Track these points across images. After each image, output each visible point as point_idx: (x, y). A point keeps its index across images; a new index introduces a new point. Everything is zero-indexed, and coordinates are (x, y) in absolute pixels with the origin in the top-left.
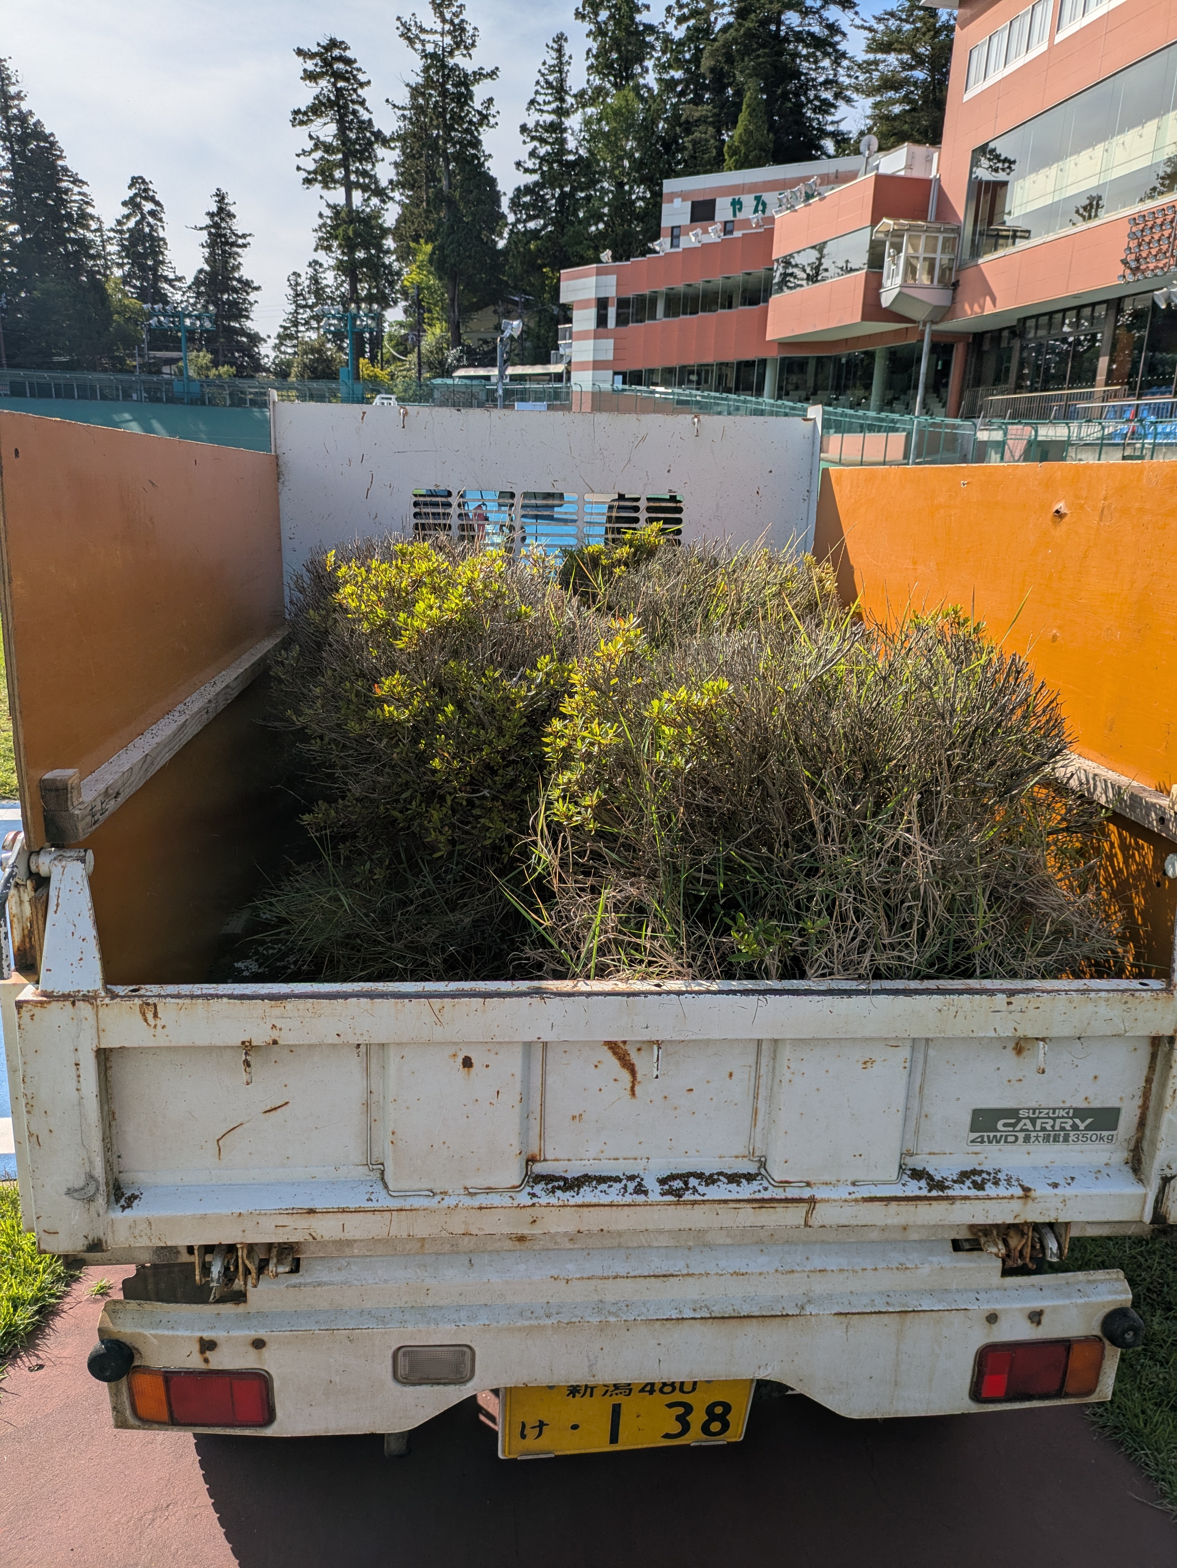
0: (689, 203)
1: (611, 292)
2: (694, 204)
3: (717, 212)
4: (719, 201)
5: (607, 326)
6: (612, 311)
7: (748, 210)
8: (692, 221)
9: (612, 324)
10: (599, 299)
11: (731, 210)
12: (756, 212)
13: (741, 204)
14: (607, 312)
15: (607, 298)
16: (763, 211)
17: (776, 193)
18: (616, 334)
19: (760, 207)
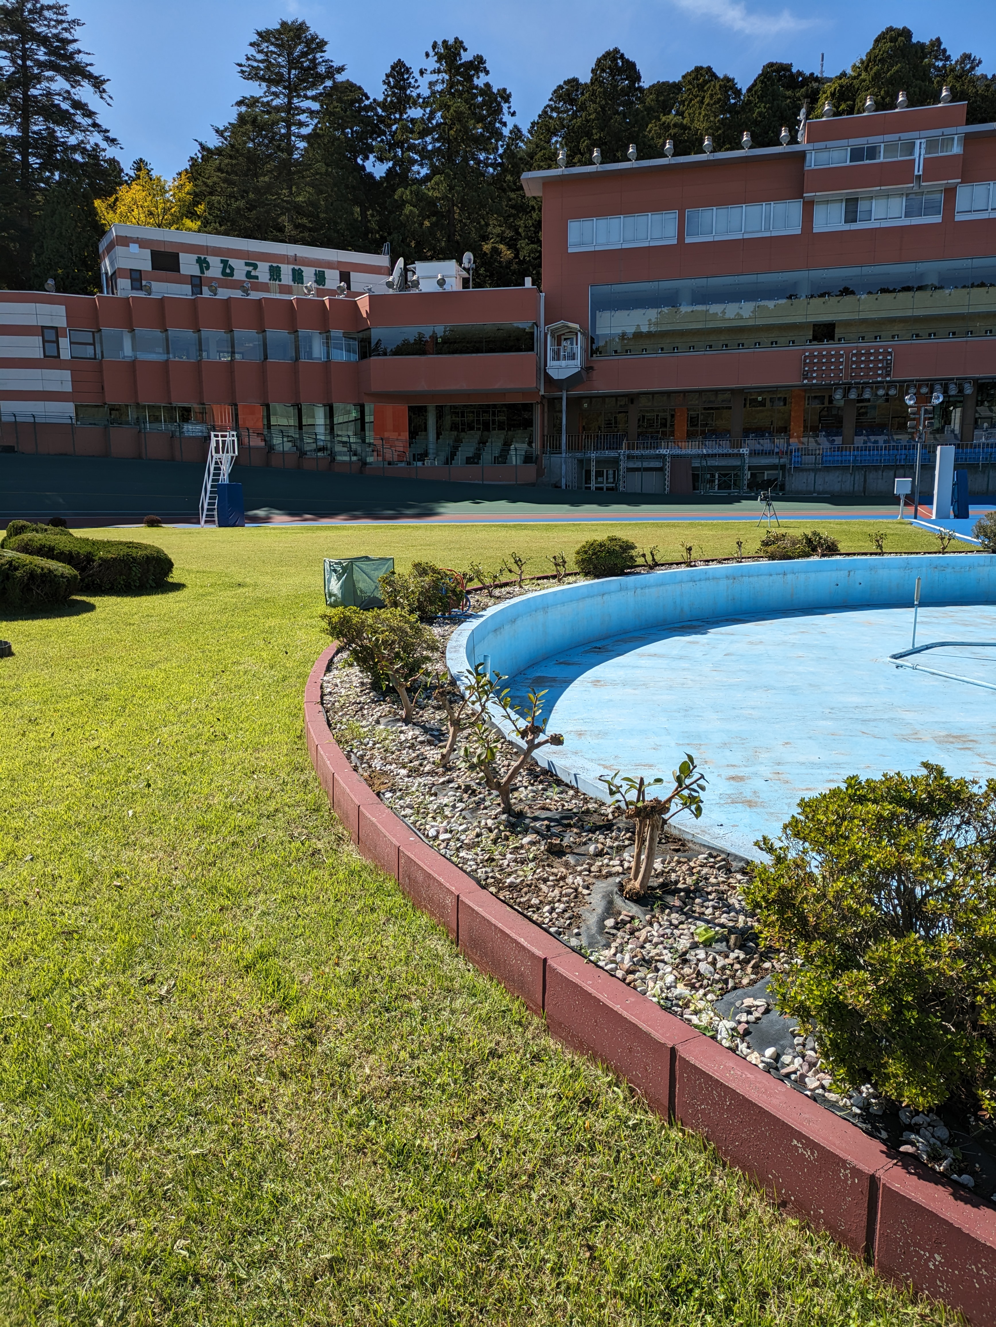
0: (149, 251)
1: (61, 322)
2: (154, 254)
3: (182, 266)
4: (182, 256)
5: (59, 356)
6: (64, 343)
7: (215, 270)
8: (154, 268)
9: (65, 354)
10: (43, 327)
11: (197, 267)
12: (224, 273)
13: (208, 263)
14: (57, 342)
15: (56, 328)
16: (232, 274)
17: (243, 262)
18: (74, 365)
19: (228, 271)
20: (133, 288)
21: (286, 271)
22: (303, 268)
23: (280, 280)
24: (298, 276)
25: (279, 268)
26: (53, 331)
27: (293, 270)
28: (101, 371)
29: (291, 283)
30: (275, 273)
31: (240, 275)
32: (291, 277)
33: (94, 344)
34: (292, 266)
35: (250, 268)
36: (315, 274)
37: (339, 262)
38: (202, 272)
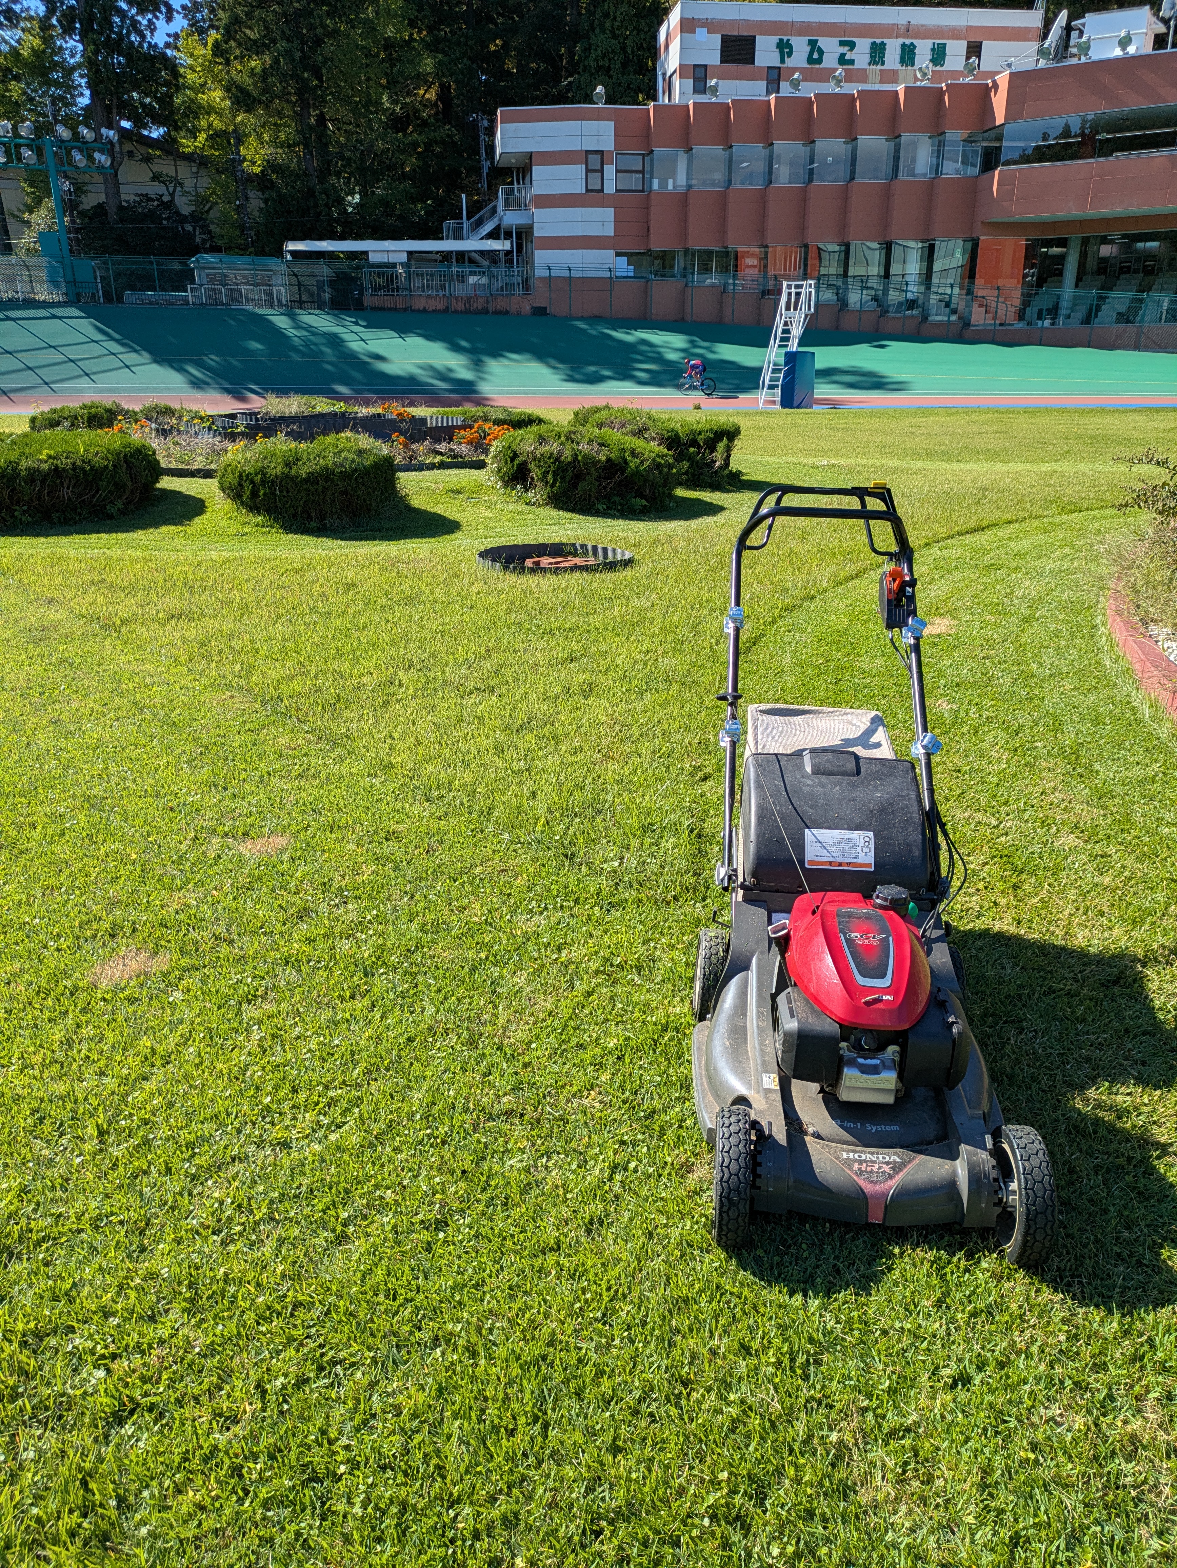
0: (718, 38)
2: (725, 41)
3: (757, 54)
4: (759, 39)
5: (602, 190)
6: (610, 171)
7: (799, 58)
8: (723, 61)
9: (610, 188)
10: (588, 152)
11: (777, 54)
12: (810, 60)
13: (790, 47)
14: (602, 171)
15: (601, 152)
16: (819, 61)
17: (836, 40)
18: (617, 201)
19: (815, 54)
20: (695, 91)
21: (893, 48)
22: (915, 42)
23: (883, 64)
24: (908, 55)
25: (883, 44)
26: (599, 156)
27: (904, 46)
28: (647, 208)
29: (898, 66)
30: (877, 53)
31: (830, 61)
32: (898, 58)
33: (642, 172)
34: (901, 41)
35: (845, 49)
36: (933, 50)
37: (968, 27)
38: (783, 61)
